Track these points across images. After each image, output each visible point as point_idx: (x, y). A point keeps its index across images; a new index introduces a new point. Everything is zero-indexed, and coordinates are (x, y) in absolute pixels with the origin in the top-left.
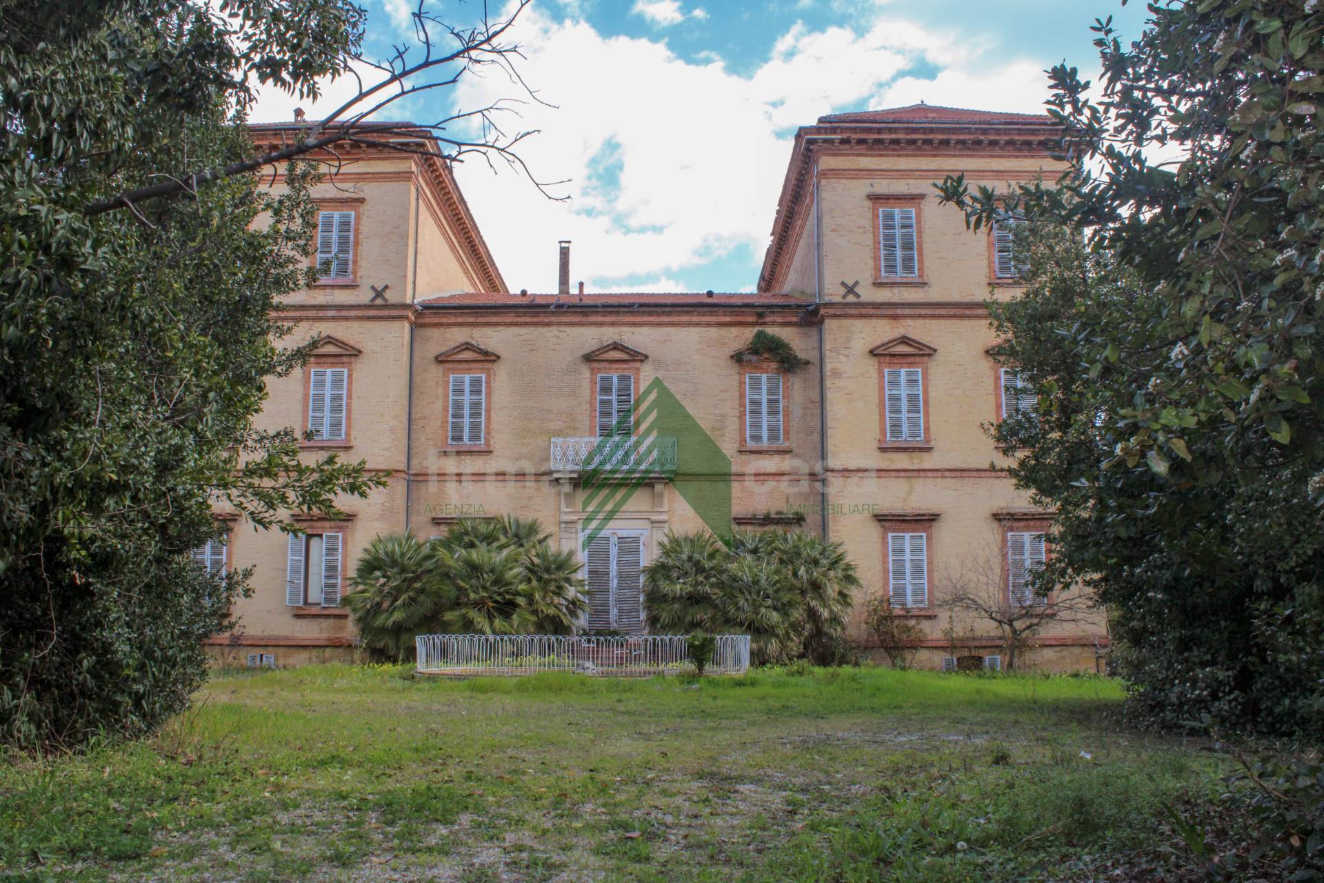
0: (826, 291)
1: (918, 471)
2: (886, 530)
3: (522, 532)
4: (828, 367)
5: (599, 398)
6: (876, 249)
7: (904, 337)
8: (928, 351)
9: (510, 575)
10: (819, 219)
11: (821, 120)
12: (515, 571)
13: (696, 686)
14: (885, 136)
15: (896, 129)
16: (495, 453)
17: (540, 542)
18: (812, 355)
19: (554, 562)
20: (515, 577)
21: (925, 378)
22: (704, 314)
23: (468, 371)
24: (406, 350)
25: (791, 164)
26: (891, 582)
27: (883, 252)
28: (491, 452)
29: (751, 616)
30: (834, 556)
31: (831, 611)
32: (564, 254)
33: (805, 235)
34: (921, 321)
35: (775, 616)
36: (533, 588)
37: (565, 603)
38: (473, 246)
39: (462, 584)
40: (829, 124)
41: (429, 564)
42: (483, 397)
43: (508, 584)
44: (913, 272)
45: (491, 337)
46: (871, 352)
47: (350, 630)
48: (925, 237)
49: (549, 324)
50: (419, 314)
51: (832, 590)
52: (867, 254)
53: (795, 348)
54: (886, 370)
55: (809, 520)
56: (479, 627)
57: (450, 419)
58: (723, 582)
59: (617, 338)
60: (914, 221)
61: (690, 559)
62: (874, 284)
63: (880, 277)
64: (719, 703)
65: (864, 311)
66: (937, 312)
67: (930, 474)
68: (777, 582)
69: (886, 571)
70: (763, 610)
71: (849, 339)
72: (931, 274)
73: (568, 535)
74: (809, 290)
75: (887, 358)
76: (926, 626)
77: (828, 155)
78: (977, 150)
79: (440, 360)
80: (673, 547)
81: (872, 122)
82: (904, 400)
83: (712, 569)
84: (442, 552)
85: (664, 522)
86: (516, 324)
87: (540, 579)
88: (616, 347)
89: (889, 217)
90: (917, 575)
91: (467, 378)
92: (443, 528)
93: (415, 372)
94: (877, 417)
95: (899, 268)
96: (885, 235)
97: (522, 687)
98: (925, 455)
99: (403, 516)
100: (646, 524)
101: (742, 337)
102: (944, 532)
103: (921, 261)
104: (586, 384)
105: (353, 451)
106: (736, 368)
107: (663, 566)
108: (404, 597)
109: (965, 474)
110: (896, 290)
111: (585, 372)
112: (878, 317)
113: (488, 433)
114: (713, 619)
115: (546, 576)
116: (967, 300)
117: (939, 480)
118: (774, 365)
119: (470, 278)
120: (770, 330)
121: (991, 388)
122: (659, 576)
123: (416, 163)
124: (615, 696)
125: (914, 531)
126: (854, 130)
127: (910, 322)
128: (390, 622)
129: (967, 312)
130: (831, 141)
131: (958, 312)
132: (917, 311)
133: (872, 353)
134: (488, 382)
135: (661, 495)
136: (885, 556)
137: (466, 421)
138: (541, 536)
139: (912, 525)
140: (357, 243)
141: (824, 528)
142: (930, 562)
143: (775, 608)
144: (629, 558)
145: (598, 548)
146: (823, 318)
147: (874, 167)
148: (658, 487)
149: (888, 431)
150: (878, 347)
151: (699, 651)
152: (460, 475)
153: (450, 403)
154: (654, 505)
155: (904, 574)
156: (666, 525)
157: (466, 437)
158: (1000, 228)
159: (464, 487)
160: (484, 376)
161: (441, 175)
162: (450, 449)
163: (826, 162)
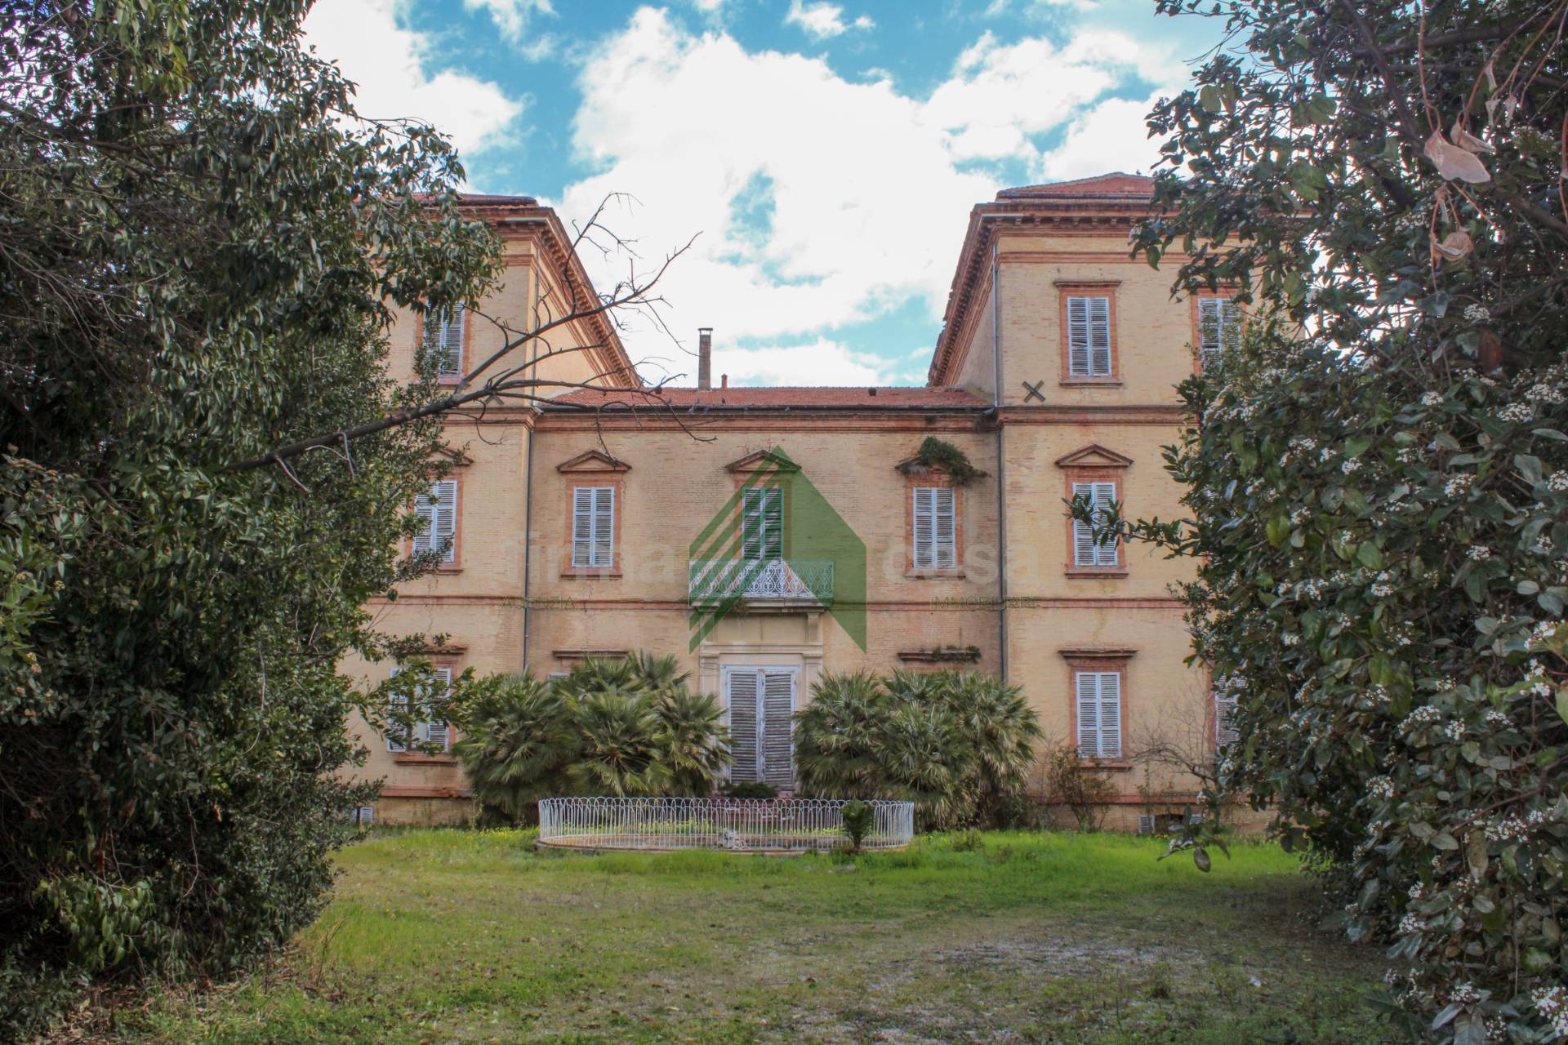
0: (1006, 393)
1: (1111, 600)
2: (1073, 669)
3: (656, 672)
4: (1008, 480)
6: (1063, 344)
7: (1096, 446)
8: (1122, 463)
9: (641, 724)
10: (998, 309)
11: (1001, 195)
12: (648, 718)
13: (851, 867)
14: (1075, 214)
15: (1087, 206)
16: (625, 577)
17: (677, 682)
18: (990, 466)
19: (693, 707)
20: (650, 724)
21: (1119, 494)
22: (865, 419)
23: (595, 483)
24: (523, 460)
25: (966, 244)
26: (1080, 728)
27: (1071, 348)
28: (620, 576)
29: (915, 770)
30: (1012, 702)
31: (1009, 765)
32: (705, 342)
33: (982, 324)
34: (1115, 428)
35: (944, 772)
36: (669, 738)
37: (705, 753)
39: (588, 734)
40: (1009, 200)
41: (550, 710)
42: (612, 513)
43: (638, 734)
44: (1106, 371)
45: (623, 445)
46: (1057, 463)
47: (460, 779)
48: (1120, 331)
49: (687, 430)
50: (538, 418)
51: (1009, 743)
52: (1053, 349)
53: (970, 458)
54: (1075, 484)
55: (985, 656)
56: (606, 781)
57: (574, 539)
58: (885, 734)
59: (765, 446)
60: (1107, 313)
61: (848, 705)
63: (1068, 377)
64: (877, 890)
65: (1049, 416)
66: (1133, 417)
67: (1125, 604)
68: (947, 733)
69: (1073, 716)
70: (931, 766)
71: (1032, 448)
72: (1126, 373)
73: (708, 672)
74: (987, 389)
75: (1076, 471)
76: (1119, 778)
77: (1008, 235)
79: (562, 470)
80: (828, 690)
81: (1059, 197)
83: (873, 717)
84: (566, 697)
85: (819, 659)
86: (650, 430)
87: (676, 727)
89: (1079, 307)
90: (1109, 721)
91: (594, 491)
92: (565, 663)
93: (534, 485)
94: (1064, 539)
95: (1090, 366)
96: (1075, 329)
97: (660, 868)
98: (1119, 583)
99: (520, 648)
100: (798, 660)
101: (908, 445)
102: (1138, 670)
103: (1115, 359)
105: (463, 575)
106: (903, 481)
107: (816, 713)
108: (523, 748)
109: (1165, 604)
110: (1086, 392)
111: (729, 484)
112: (1065, 422)
113: (617, 554)
114: (873, 775)
115: (684, 724)
116: (1167, 403)
117: (1135, 611)
118: (945, 477)
119: (596, 368)
120: (941, 437)
122: (812, 724)
123: (536, 245)
124: (761, 880)
125: (1105, 669)
126: (1038, 207)
127: (1102, 429)
128: (507, 776)
129: (1169, 417)
130: (1012, 220)
131: (1159, 417)
133: (1059, 464)
134: (617, 496)
135: (815, 627)
136: (1073, 698)
137: (593, 541)
138: (678, 675)
139: (1104, 663)
140: (468, 337)
141: (1002, 665)
142: (1124, 706)
143: (944, 764)
144: (778, 698)
145: (743, 687)
146: (1002, 423)
147: (1062, 249)
148: (812, 618)
149: (1076, 554)
150: (1066, 458)
151: (857, 825)
152: (584, 602)
153: (574, 519)
154: (806, 638)
155: (1094, 719)
156: (818, 662)
157: (592, 559)
158: (1207, 320)
159: (590, 616)
160: (613, 489)
161: (563, 256)
162: (573, 572)
163: (1006, 243)
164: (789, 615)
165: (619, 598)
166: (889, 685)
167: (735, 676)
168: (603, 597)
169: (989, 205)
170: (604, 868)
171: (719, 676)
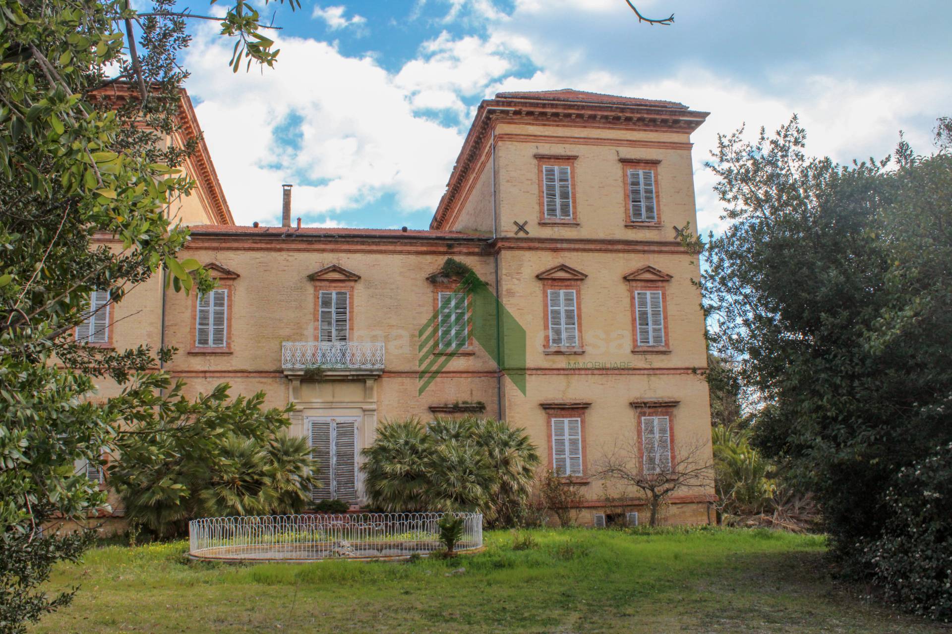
0: (503, 228)
2: (550, 416)
4: (505, 286)
5: (320, 310)
6: (541, 197)
7: (563, 265)
8: (580, 277)
9: (256, 459)
10: (496, 173)
11: (498, 96)
12: (260, 455)
13: (462, 569)
14: (548, 110)
15: (557, 105)
16: (235, 354)
18: (491, 279)
19: (292, 446)
20: (261, 459)
21: (578, 297)
22: (406, 244)
26: (554, 456)
27: (546, 199)
28: (231, 353)
29: (458, 488)
30: (520, 438)
31: (519, 483)
32: (287, 195)
33: (479, 186)
34: (575, 254)
35: (478, 490)
36: (275, 469)
37: (299, 480)
38: (211, 187)
40: (504, 99)
42: (225, 308)
43: (253, 466)
44: (569, 215)
45: (232, 260)
46: (537, 277)
47: (112, 504)
48: (577, 189)
49: (280, 250)
51: (517, 466)
52: (534, 200)
53: (476, 273)
55: (488, 408)
56: (230, 503)
57: (198, 326)
58: (434, 462)
59: (335, 262)
60: (569, 177)
61: (407, 443)
62: (539, 224)
63: (544, 219)
65: (532, 245)
66: (587, 246)
67: (583, 372)
68: (478, 461)
69: (550, 448)
70: (469, 485)
71: (521, 266)
72: (582, 218)
73: (295, 422)
74: (484, 228)
75: (550, 282)
76: (583, 490)
77: (504, 123)
78: (616, 124)
80: (387, 433)
81: (537, 99)
82: (563, 315)
83: (424, 451)
85: (374, 410)
86: (253, 249)
87: (279, 460)
88: (335, 269)
89: (550, 172)
90: (574, 451)
91: (212, 292)
94: (542, 327)
95: (558, 212)
96: (548, 186)
98: (579, 358)
100: (359, 412)
101: (435, 263)
102: (592, 416)
103: (575, 207)
104: (310, 299)
106: (431, 288)
107: (383, 449)
109: (609, 372)
110: (556, 229)
111: (310, 289)
112: (542, 249)
113: (229, 338)
114: (427, 492)
115: (285, 458)
116: (609, 238)
117: (590, 376)
119: (207, 213)
120: (457, 258)
121: (628, 306)
122: (380, 457)
125: (571, 417)
126: (524, 104)
127: (567, 254)
129: (610, 247)
130: (507, 112)
131: (604, 247)
132: (572, 246)
133: (538, 277)
134: (229, 296)
135: (371, 389)
136: (549, 436)
137: (211, 328)
139: (570, 412)
141: (500, 415)
142: (584, 441)
143: (478, 483)
144: (345, 440)
145: (321, 431)
146: (500, 249)
147: (539, 134)
148: (369, 383)
149: (551, 338)
150: (544, 273)
151: (450, 533)
152: (205, 372)
153: (198, 313)
154: (365, 397)
155: (564, 450)
156: (375, 413)
157: (211, 341)
158: (633, 184)
159: (209, 382)
160: (226, 291)
161: (190, 127)
162: (196, 350)
163: (501, 128)
164: (353, 381)
165: (230, 369)
166: (431, 428)
167: (314, 424)
168: (219, 368)
169: (492, 101)
170: (258, 579)
171: (303, 424)
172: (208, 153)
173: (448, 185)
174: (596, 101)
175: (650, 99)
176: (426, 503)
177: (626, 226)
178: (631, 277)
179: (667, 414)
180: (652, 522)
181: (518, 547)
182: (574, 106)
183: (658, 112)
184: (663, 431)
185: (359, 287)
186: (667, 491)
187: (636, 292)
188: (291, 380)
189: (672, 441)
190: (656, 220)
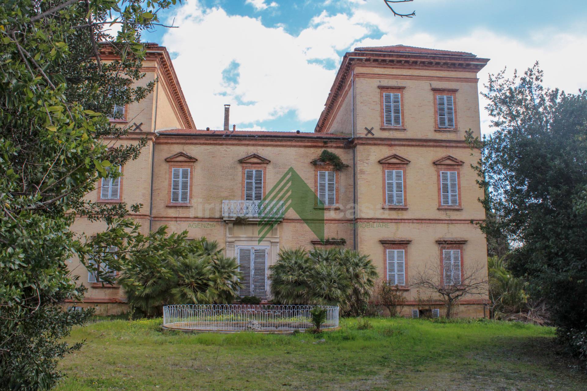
0: (358, 132)
1: (401, 219)
2: (385, 248)
3: (209, 247)
4: (359, 167)
5: (246, 181)
6: (382, 112)
7: (395, 155)
8: (406, 162)
9: (205, 270)
10: (354, 98)
11: (356, 49)
12: (207, 268)
13: (323, 340)
14: (387, 58)
15: (392, 55)
16: (194, 207)
17: (219, 252)
18: (350, 163)
19: (227, 263)
20: (208, 270)
21: (405, 175)
22: (298, 141)
23: (182, 166)
24: (151, 155)
26: (388, 273)
27: (385, 114)
28: (192, 207)
29: (327, 291)
30: (366, 262)
31: (364, 289)
32: (227, 111)
33: (344, 106)
34: (403, 148)
35: (339, 292)
36: (217, 277)
37: (231, 283)
38: (182, 106)
39: (181, 275)
40: (359, 52)
42: (189, 179)
43: (203, 275)
44: (399, 124)
45: (193, 150)
47: (121, 295)
48: (405, 108)
49: (222, 144)
50: (157, 138)
51: (364, 278)
52: (378, 114)
53: (342, 159)
54: (386, 171)
55: (347, 243)
56: (189, 297)
57: (172, 190)
58: (313, 275)
59: (255, 152)
60: (400, 100)
61: (296, 263)
63: (384, 126)
65: (376, 142)
66: (411, 143)
67: (407, 221)
68: (340, 275)
69: (385, 268)
70: (333, 289)
71: (369, 155)
72: (408, 125)
73: (230, 249)
74: (347, 132)
75: (387, 165)
76: (405, 294)
77: (359, 66)
78: (429, 67)
79: (168, 160)
80: (285, 256)
81: (380, 51)
82: (395, 185)
83: (306, 268)
85: (278, 243)
86: (205, 144)
87: (219, 272)
88: (255, 156)
89: (388, 97)
90: (400, 270)
91: (181, 170)
93: (154, 166)
94: (381, 193)
95: (393, 122)
96: (386, 106)
98: (404, 212)
100: (268, 243)
101: (316, 153)
102: (412, 249)
103: (403, 119)
104: (240, 174)
106: (313, 168)
107: (282, 266)
108: (151, 281)
109: (423, 221)
110: (391, 132)
111: (239, 168)
112: (382, 145)
113: (191, 197)
114: (308, 293)
115: (223, 270)
116: (424, 138)
117: (411, 224)
118: (331, 167)
119: (180, 122)
120: (330, 150)
121: (436, 180)
122: (280, 271)
123: (158, 63)
125: (399, 248)
126: (372, 55)
127: (398, 148)
128: (144, 294)
129: (425, 144)
130: (361, 60)
131: (421, 143)
132: (401, 143)
133: (380, 162)
134: (191, 172)
135: (276, 229)
136: (385, 260)
137: (180, 191)
138: (218, 249)
139: (398, 246)
141: (355, 247)
142: (406, 264)
143: (339, 289)
144: (260, 260)
145: (245, 254)
146: (356, 144)
147: (381, 73)
149: (387, 200)
150: (383, 159)
151: (318, 318)
152: (176, 218)
153: (172, 182)
154: (272, 234)
155: (394, 269)
156: (278, 244)
157: (180, 199)
158: (440, 104)
159: (179, 224)
160: (189, 169)
161: (169, 70)
162: (171, 205)
163: (358, 70)
165: (191, 216)
166: (312, 254)
167: (241, 250)
168: (184, 215)
169: (352, 53)
170: (201, 342)
171: (234, 250)
172: (179, 85)
173: (325, 105)
174: (417, 52)
175: (452, 50)
176: (307, 300)
177: (435, 131)
178: (438, 163)
179: (459, 248)
180: (448, 315)
181: (361, 328)
182: (403, 55)
183: (457, 59)
184: (456, 258)
185: (269, 167)
186: (458, 296)
187: (441, 172)
188: (227, 223)
189: (462, 265)
190: (454, 127)
